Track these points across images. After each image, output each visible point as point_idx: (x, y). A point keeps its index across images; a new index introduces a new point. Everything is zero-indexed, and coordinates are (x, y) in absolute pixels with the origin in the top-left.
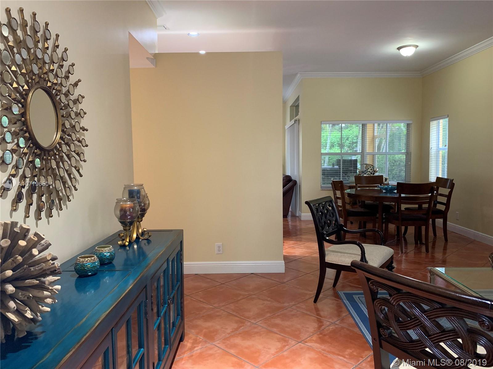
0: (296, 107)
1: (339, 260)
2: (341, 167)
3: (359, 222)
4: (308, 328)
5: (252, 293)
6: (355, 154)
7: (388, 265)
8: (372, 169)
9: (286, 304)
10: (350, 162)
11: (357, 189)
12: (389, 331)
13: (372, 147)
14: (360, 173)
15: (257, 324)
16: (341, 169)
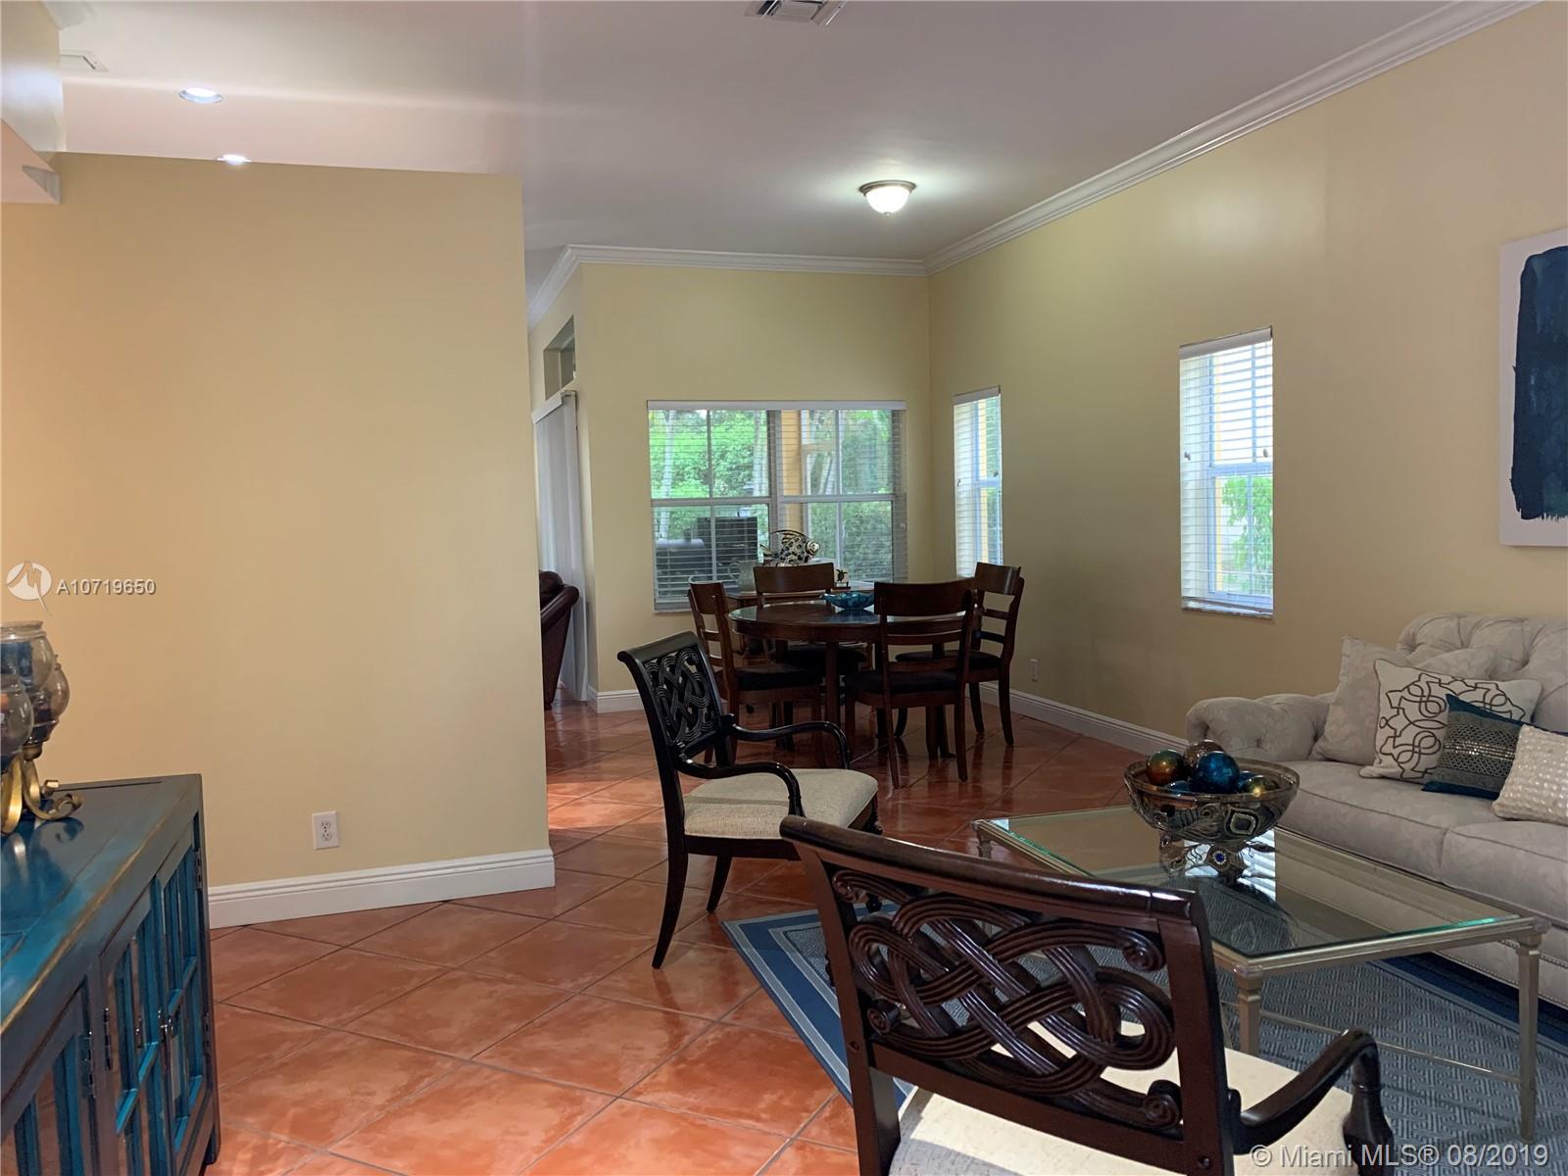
0: (562, 352)
1: (725, 825)
2: (714, 543)
3: (771, 704)
4: (642, 1049)
5: (449, 964)
6: (749, 500)
7: (868, 819)
8: (800, 546)
9: (567, 985)
10: (738, 526)
11: (760, 608)
13: (796, 479)
14: (767, 558)
15: (474, 1062)
16: (714, 549)
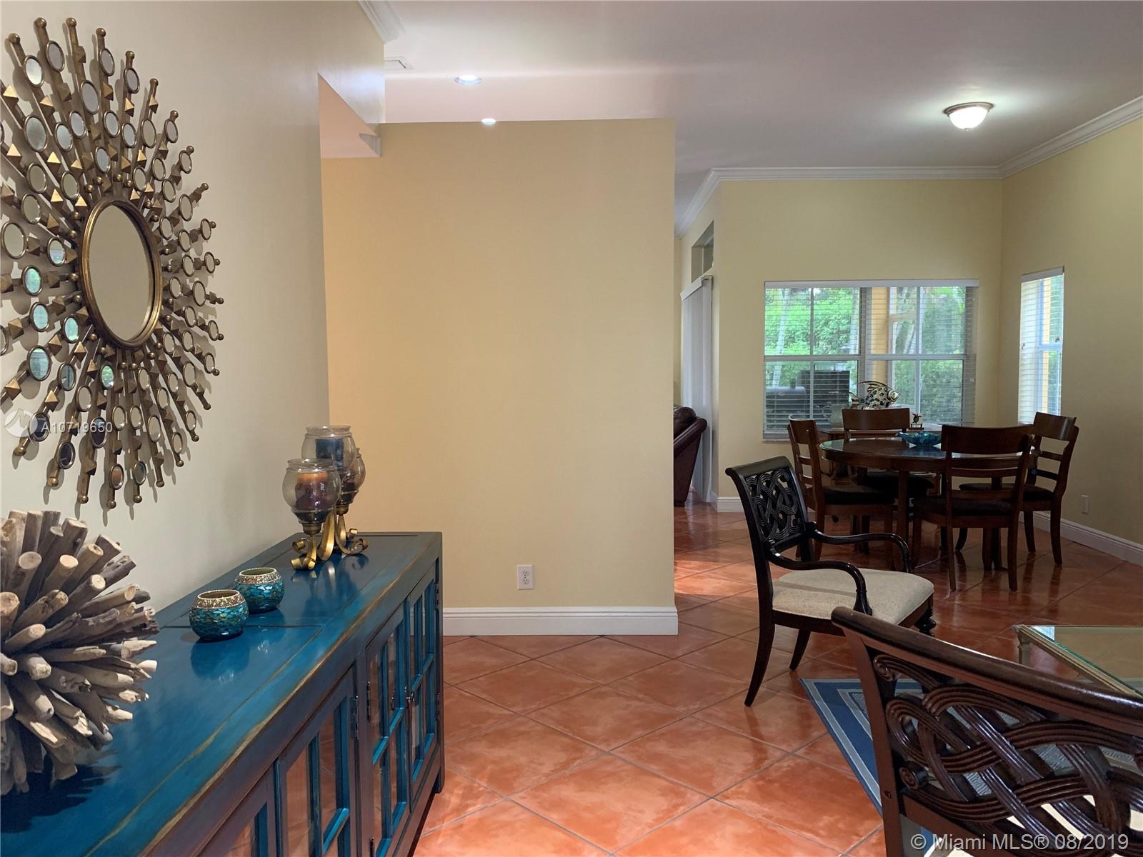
0: (705, 248)
1: (804, 606)
2: (812, 390)
3: (852, 516)
4: (730, 764)
5: (600, 681)
6: (845, 358)
7: (921, 618)
8: (883, 394)
9: (680, 709)
10: (832, 377)
11: (847, 441)
12: (921, 775)
13: (883, 342)
14: (855, 403)
15: (612, 755)
16: (812, 394)
